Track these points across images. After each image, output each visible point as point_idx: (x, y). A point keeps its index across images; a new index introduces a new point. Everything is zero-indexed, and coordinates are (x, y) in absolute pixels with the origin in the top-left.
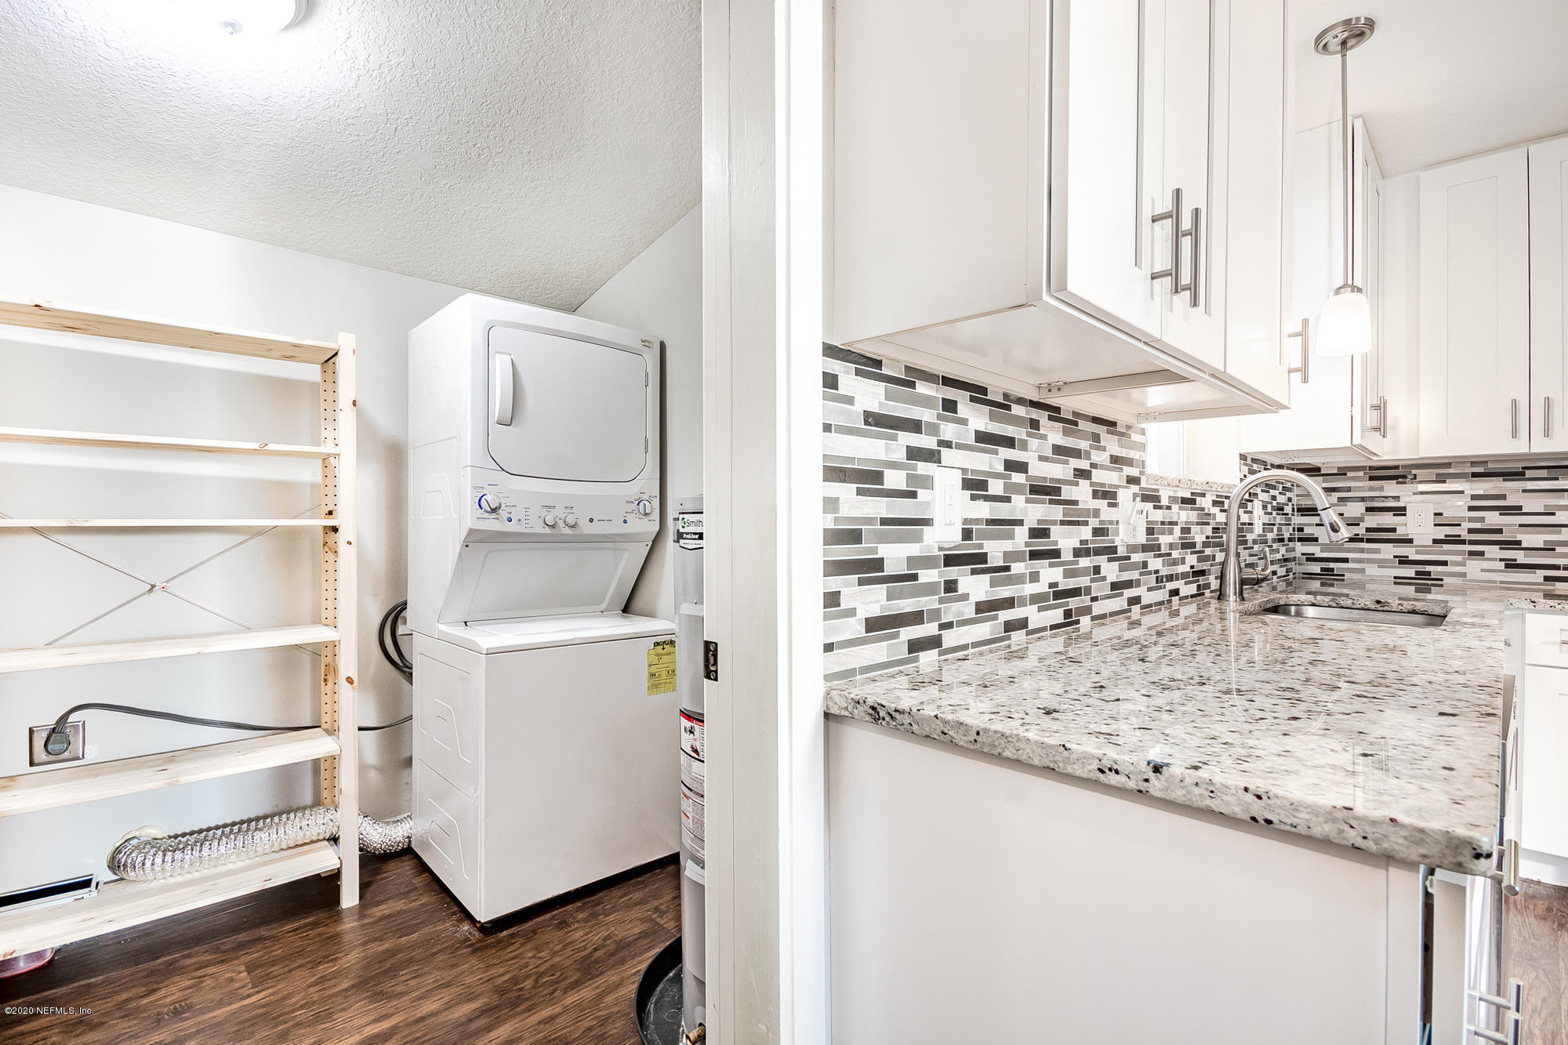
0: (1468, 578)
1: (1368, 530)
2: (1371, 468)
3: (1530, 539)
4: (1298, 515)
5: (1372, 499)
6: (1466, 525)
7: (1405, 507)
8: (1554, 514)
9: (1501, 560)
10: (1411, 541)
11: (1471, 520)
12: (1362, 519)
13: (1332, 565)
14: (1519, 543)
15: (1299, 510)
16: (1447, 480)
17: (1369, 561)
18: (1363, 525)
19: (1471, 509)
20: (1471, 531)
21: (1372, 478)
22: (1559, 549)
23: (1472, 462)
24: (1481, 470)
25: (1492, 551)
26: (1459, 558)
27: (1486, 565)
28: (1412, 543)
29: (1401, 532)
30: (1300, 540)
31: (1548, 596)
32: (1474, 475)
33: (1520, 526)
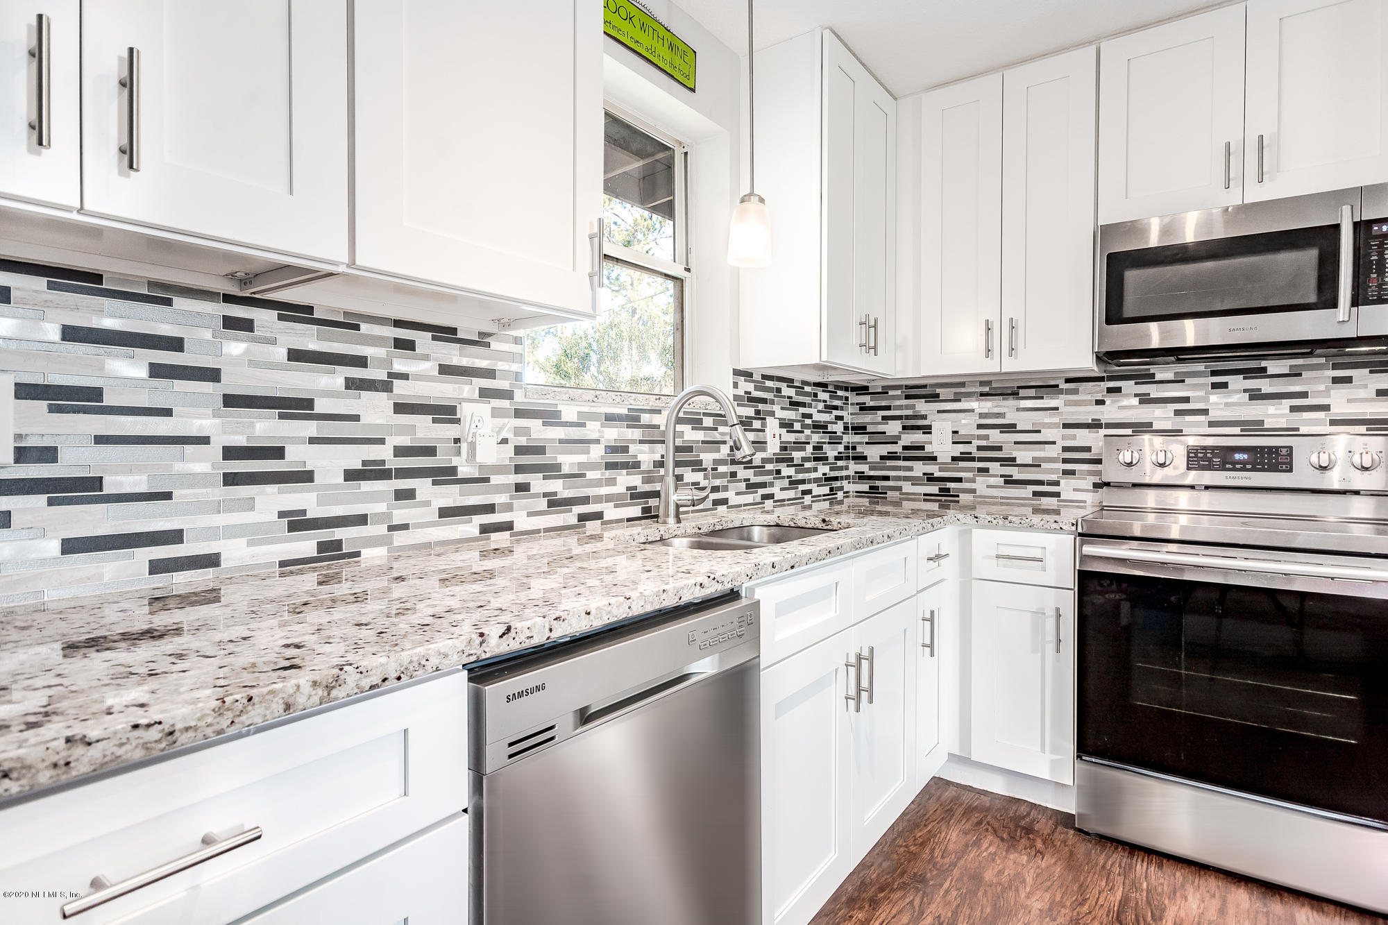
0: (977, 494)
1: (905, 448)
2: (907, 387)
3: (1024, 456)
4: (852, 434)
5: (907, 417)
6: (976, 443)
7: (931, 426)
8: (1039, 431)
9: (1002, 476)
10: (935, 458)
11: (980, 437)
12: (899, 437)
13: (878, 483)
14: (1014, 459)
15: (853, 428)
16: (962, 399)
17: (906, 479)
18: (902, 443)
19: (980, 427)
20: (980, 448)
21: (907, 397)
22: (1044, 465)
23: (981, 382)
24: (986, 389)
25: (995, 467)
26: (970, 475)
27: (992, 481)
28: (936, 460)
29: (928, 448)
30: (854, 458)
31: (1036, 511)
32: (982, 395)
33: (1016, 443)
